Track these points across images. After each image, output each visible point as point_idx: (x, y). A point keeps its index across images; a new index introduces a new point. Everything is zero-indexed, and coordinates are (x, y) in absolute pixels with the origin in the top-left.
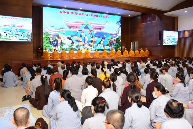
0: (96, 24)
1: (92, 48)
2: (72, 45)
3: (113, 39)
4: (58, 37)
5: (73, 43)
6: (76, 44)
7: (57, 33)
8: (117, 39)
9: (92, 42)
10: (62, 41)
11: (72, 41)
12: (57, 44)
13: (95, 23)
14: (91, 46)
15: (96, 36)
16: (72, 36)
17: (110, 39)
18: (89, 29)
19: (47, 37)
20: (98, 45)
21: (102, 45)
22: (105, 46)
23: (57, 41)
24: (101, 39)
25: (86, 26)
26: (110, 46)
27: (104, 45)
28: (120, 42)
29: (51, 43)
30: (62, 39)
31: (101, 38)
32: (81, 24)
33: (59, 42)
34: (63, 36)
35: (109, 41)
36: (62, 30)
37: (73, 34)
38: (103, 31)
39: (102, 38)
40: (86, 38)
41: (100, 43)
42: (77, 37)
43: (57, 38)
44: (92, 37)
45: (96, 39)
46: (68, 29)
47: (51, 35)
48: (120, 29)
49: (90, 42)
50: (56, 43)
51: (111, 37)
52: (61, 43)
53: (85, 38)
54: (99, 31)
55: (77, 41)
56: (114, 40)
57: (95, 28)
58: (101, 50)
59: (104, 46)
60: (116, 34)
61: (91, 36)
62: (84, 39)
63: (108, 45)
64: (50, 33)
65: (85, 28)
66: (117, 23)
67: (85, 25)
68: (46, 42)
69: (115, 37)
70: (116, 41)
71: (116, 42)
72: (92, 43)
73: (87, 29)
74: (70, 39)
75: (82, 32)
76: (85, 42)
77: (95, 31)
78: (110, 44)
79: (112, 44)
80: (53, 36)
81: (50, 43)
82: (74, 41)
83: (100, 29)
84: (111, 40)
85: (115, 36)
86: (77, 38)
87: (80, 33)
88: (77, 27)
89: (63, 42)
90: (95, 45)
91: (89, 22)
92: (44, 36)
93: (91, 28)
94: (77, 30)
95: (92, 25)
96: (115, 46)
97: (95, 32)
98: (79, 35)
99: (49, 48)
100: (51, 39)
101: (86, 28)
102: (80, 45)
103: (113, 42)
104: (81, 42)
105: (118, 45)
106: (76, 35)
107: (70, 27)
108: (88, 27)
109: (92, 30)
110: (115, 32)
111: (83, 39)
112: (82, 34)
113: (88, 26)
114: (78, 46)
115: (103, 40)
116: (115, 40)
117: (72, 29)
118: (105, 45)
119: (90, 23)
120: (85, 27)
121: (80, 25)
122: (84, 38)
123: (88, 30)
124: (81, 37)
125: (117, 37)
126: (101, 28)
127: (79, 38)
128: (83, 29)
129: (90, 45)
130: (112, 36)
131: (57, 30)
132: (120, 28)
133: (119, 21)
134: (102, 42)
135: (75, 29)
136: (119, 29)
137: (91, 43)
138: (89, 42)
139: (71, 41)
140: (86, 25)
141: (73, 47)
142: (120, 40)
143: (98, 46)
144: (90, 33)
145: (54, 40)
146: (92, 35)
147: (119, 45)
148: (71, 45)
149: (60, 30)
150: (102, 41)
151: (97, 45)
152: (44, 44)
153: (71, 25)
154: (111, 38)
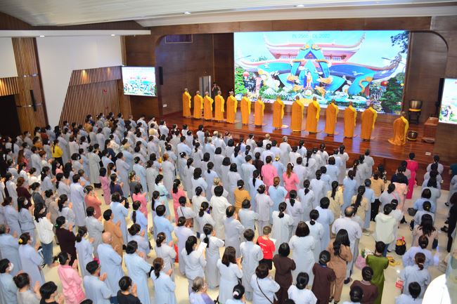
0: (333, 46)
1: (322, 98)
2: (280, 90)
3: (380, 81)
4: (257, 74)
5: (282, 85)
6: (288, 88)
7: (256, 67)
8: (393, 81)
9: (321, 85)
10: (262, 81)
11: (281, 83)
12: (255, 86)
13: (331, 44)
14: (320, 94)
15: (331, 74)
16: (281, 73)
17: (370, 80)
18: (315, 58)
19: (241, 74)
20: (337, 93)
21: (346, 94)
22: (353, 97)
23: (255, 82)
24: (344, 79)
25: (310, 52)
26: (368, 97)
27: (351, 93)
28: (401, 90)
29: (246, 85)
30: (263, 78)
31: (344, 77)
32: (298, 48)
33: (258, 83)
34: (264, 72)
35: (366, 84)
36: (262, 62)
37: (282, 69)
38: (351, 61)
39: (348, 78)
40: (309, 77)
41: (340, 89)
42: (289, 74)
43: (254, 76)
44: (323, 76)
45: (331, 79)
46: (274, 60)
47: (245, 70)
48: (405, 56)
49: (317, 85)
50: (253, 84)
51: (372, 75)
52: (262, 85)
53: (306, 77)
54: (341, 61)
55: (289, 82)
56: (382, 84)
57: (331, 57)
58: (343, 104)
59: (350, 96)
60: (390, 69)
61: (321, 73)
62: (305, 80)
63: (361, 94)
64: (245, 68)
65: (307, 57)
66: (396, 39)
67: (308, 51)
68: (238, 83)
69: (384, 76)
70: (387, 85)
71: (387, 90)
72: (322, 88)
73: (311, 58)
74: (276, 78)
75: (300, 65)
76: (305, 85)
77: (330, 63)
78: (369, 91)
79: (374, 92)
80: (249, 72)
81: (244, 85)
82: (284, 83)
83: (343, 57)
84: (371, 83)
85: (384, 72)
86: (291, 77)
87: (295, 67)
88: (290, 55)
89: (265, 83)
90: (328, 92)
91: (317, 43)
92: (235, 73)
93: (320, 55)
94: (291, 60)
95: (323, 48)
96: (384, 97)
97: (329, 65)
98: (294, 70)
99: (242, 92)
100: (246, 77)
101: (310, 56)
102: (295, 90)
103: (378, 88)
104: (297, 84)
105: (393, 95)
106: (289, 71)
107: (278, 56)
108: (313, 54)
109: (324, 59)
110: (387, 63)
111: (302, 79)
112: (301, 68)
113: (313, 52)
114: (291, 92)
115: (349, 82)
116: (385, 83)
117: (281, 59)
118: (353, 95)
119: (319, 46)
120: (308, 54)
121: (297, 50)
122: (303, 77)
123: (314, 60)
124: (298, 74)
125: (393, 76)
126: (345, 54)
127: (293, 78)
128: (304, 59)
129: (316, 92)
130: (376, 73)
131: (255, 63)
132: (403, 52)
133: (403, 35)
134: (345, 87)
135: (287, 59)
136: (400, 57)
137: (319, 89)
138: (315, 85)
139: (278, 83)
140: (310, 49)
141: (282, 93)
142: (402, 85)
143: (334, 94)
144: (319, 67)
145: (251, 80)
146: (322, 71)
147: (398, 95)
148: (277, 89)
149: (260, 62)
150: (345, 83)
151: (333, 92)
152: (236, 86)
153: (278, 52)
154: (373, 79)
